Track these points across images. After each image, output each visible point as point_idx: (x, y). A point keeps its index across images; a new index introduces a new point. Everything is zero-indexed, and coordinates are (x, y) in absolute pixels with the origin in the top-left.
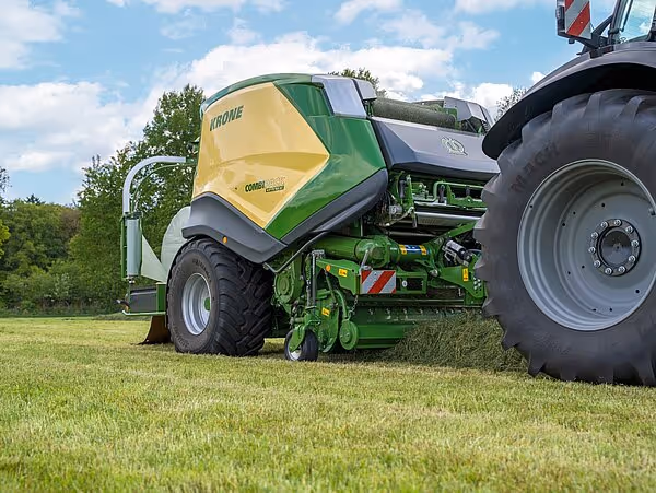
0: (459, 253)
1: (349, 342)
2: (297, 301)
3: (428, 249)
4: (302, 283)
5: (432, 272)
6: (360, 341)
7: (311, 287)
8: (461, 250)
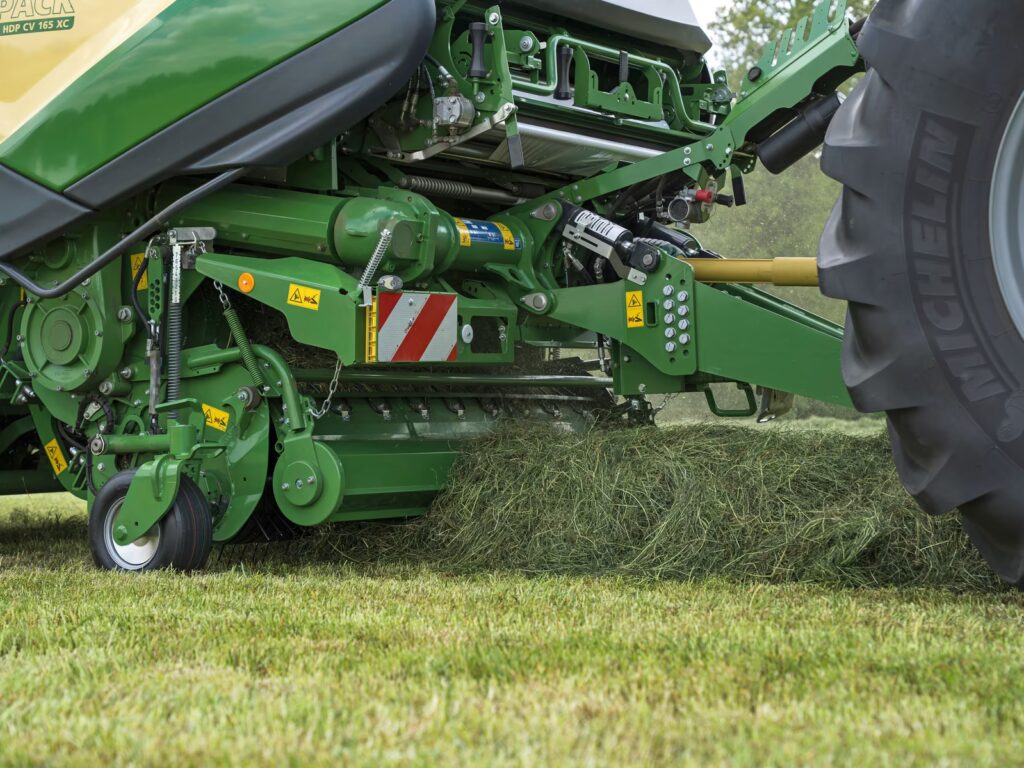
0: (617, 247)
1: (312, 504)
2: (108, 387)
3: (516, 235)
4: (128, 331)
5: (528, 300)
6: (348, 502)
7: (161, 345)
8: (623, 238)
